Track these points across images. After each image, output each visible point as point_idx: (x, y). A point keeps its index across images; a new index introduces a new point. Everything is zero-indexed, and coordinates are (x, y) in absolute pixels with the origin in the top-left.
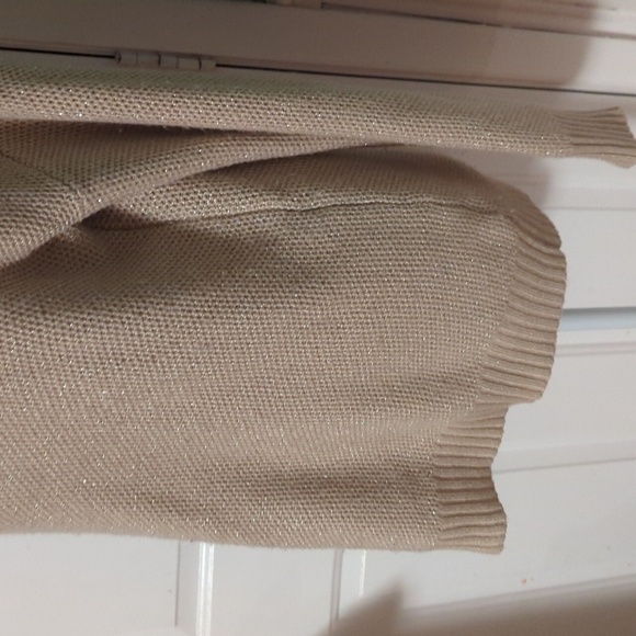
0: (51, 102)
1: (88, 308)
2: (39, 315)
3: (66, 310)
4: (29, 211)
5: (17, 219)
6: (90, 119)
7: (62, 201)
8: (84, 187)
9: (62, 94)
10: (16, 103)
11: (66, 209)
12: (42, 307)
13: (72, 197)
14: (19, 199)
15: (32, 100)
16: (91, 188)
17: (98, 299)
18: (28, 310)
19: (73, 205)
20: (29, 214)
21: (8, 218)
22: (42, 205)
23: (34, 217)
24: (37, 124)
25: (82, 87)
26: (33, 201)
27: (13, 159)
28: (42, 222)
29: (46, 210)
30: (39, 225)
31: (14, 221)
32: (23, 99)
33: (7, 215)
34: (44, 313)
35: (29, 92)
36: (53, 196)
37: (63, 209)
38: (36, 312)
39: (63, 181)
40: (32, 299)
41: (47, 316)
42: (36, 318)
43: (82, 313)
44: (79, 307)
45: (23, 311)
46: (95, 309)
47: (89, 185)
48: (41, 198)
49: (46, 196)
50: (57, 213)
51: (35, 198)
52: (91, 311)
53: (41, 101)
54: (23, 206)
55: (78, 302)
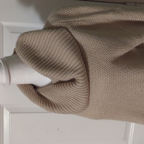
0: (132, 16)
1: (139, 68)
2: (128, 69)
3: (134, 68)
4: (127, 43)
5: (124, 45)
6: (141, 20)
7: (135, 41)
8: (140, 37)
9: (135, 14)
10: (124, 16)
11: (136, 43)
12: (128, 67)
13: (137, 40)
14: (125, 40)
15: (128, 15)
16: (142, 38)
17: (141, 66)
18: (125, 68)
19: (137, 42)
20: (127, 44)
21: (122, 45)
22: (130, 42)
23: (128, 45)
24: (126, 21)
25: (140, 12)
26: (128, 41)
27: (121, 30)
28: (130, 46)
29: (131, 43)
30: (129, 47)
31: (124, 46)
32: (126, 15)
33: (122, 44)
34: (129, 69)
35: (127, 13)
36: (133, 40)
37: (135, 43)
38: (127, 68)
39: (135, 36)
40: (126, 65)
41: (130, 69)
42: (127, 70)
43: (138, 69)
44: (137, 68)
45: (124, 68)
46: (141, 68)
47: (141, 37)
48: (130, 40)
49: (131, 39)
50: (133, 44)
51: (128, 40)
52: (140, 69)
53: (130, 16)
54: (125, 42)
55: (136, 66)
